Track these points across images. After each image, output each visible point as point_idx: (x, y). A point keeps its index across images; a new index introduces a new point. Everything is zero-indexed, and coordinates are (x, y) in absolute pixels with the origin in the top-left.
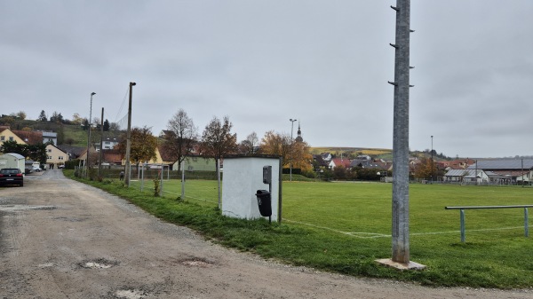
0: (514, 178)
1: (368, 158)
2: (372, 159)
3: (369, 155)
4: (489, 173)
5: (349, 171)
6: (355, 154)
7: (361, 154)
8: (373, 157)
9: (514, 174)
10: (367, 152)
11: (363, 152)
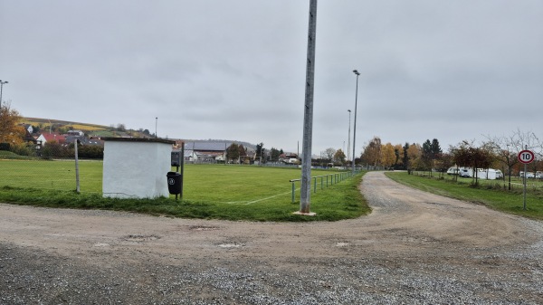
0: (214, 158)
1: (81, 133)
2: (86, 135)
3: (83, 131)
4: (197, 153)
5: (65, 149)
6: (64, 128)
7: (71, 128)
8: (86, 133)
9: (214, 154)
10: (79, 127)
11: (74, 126)
